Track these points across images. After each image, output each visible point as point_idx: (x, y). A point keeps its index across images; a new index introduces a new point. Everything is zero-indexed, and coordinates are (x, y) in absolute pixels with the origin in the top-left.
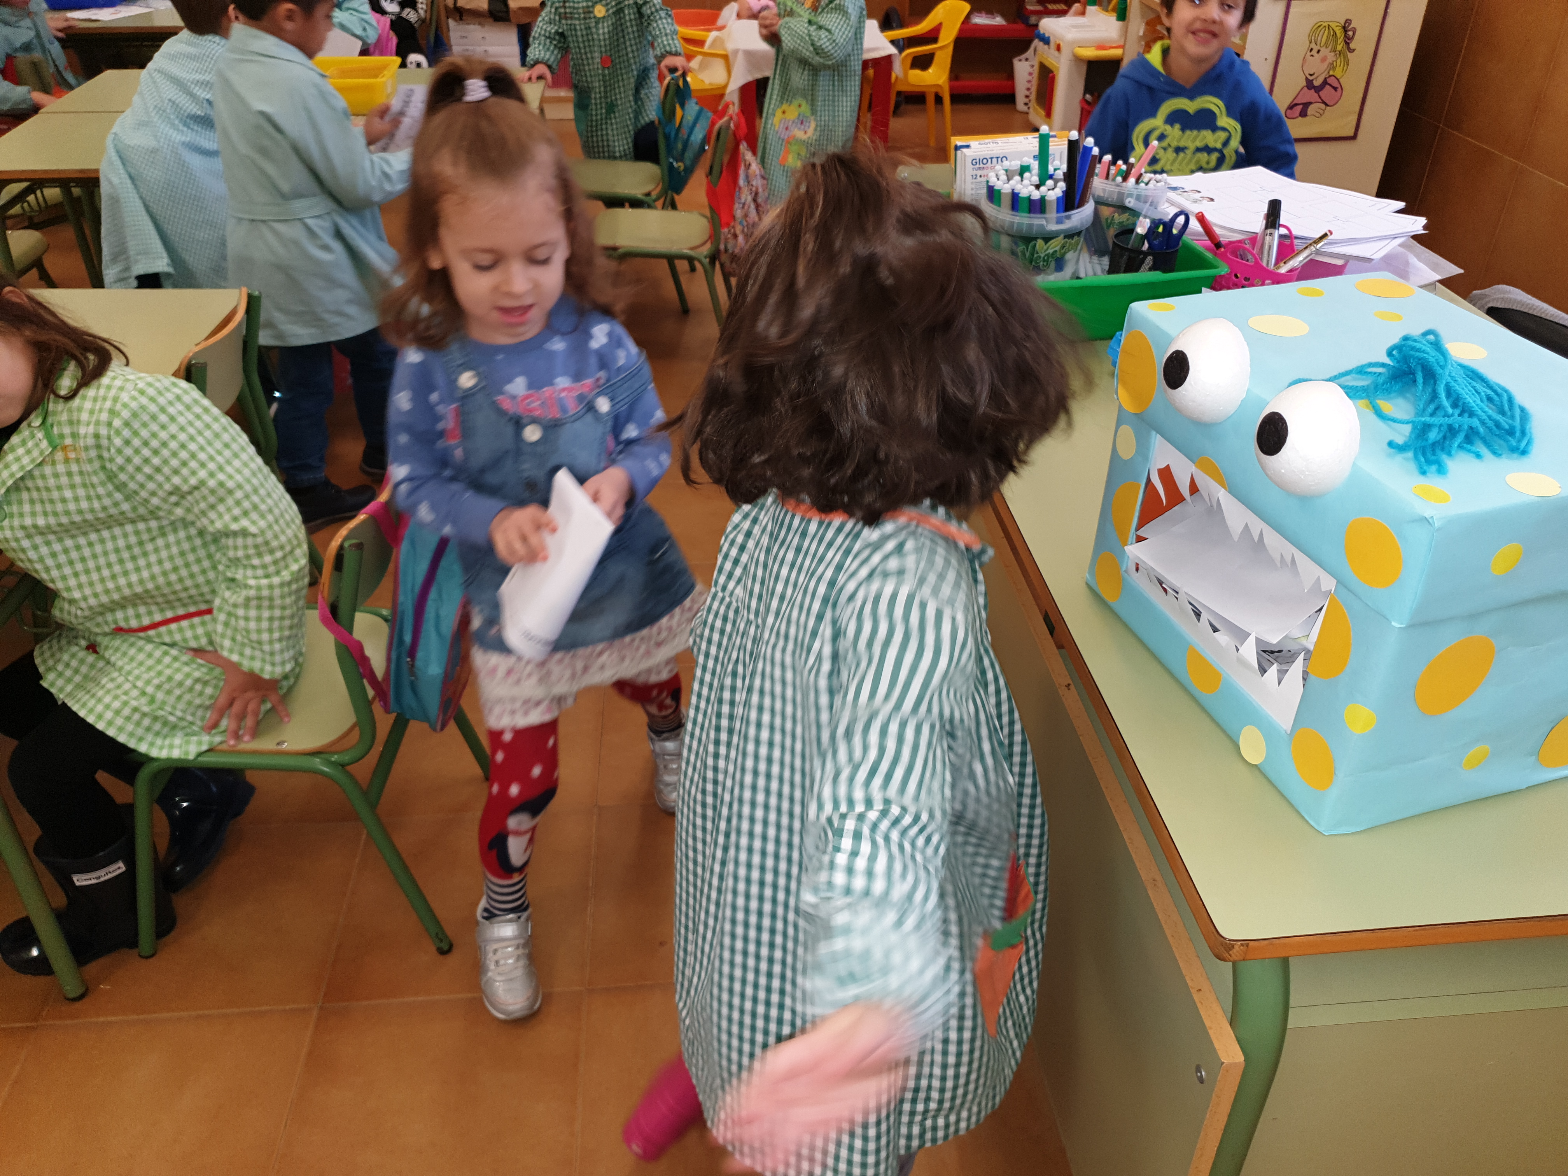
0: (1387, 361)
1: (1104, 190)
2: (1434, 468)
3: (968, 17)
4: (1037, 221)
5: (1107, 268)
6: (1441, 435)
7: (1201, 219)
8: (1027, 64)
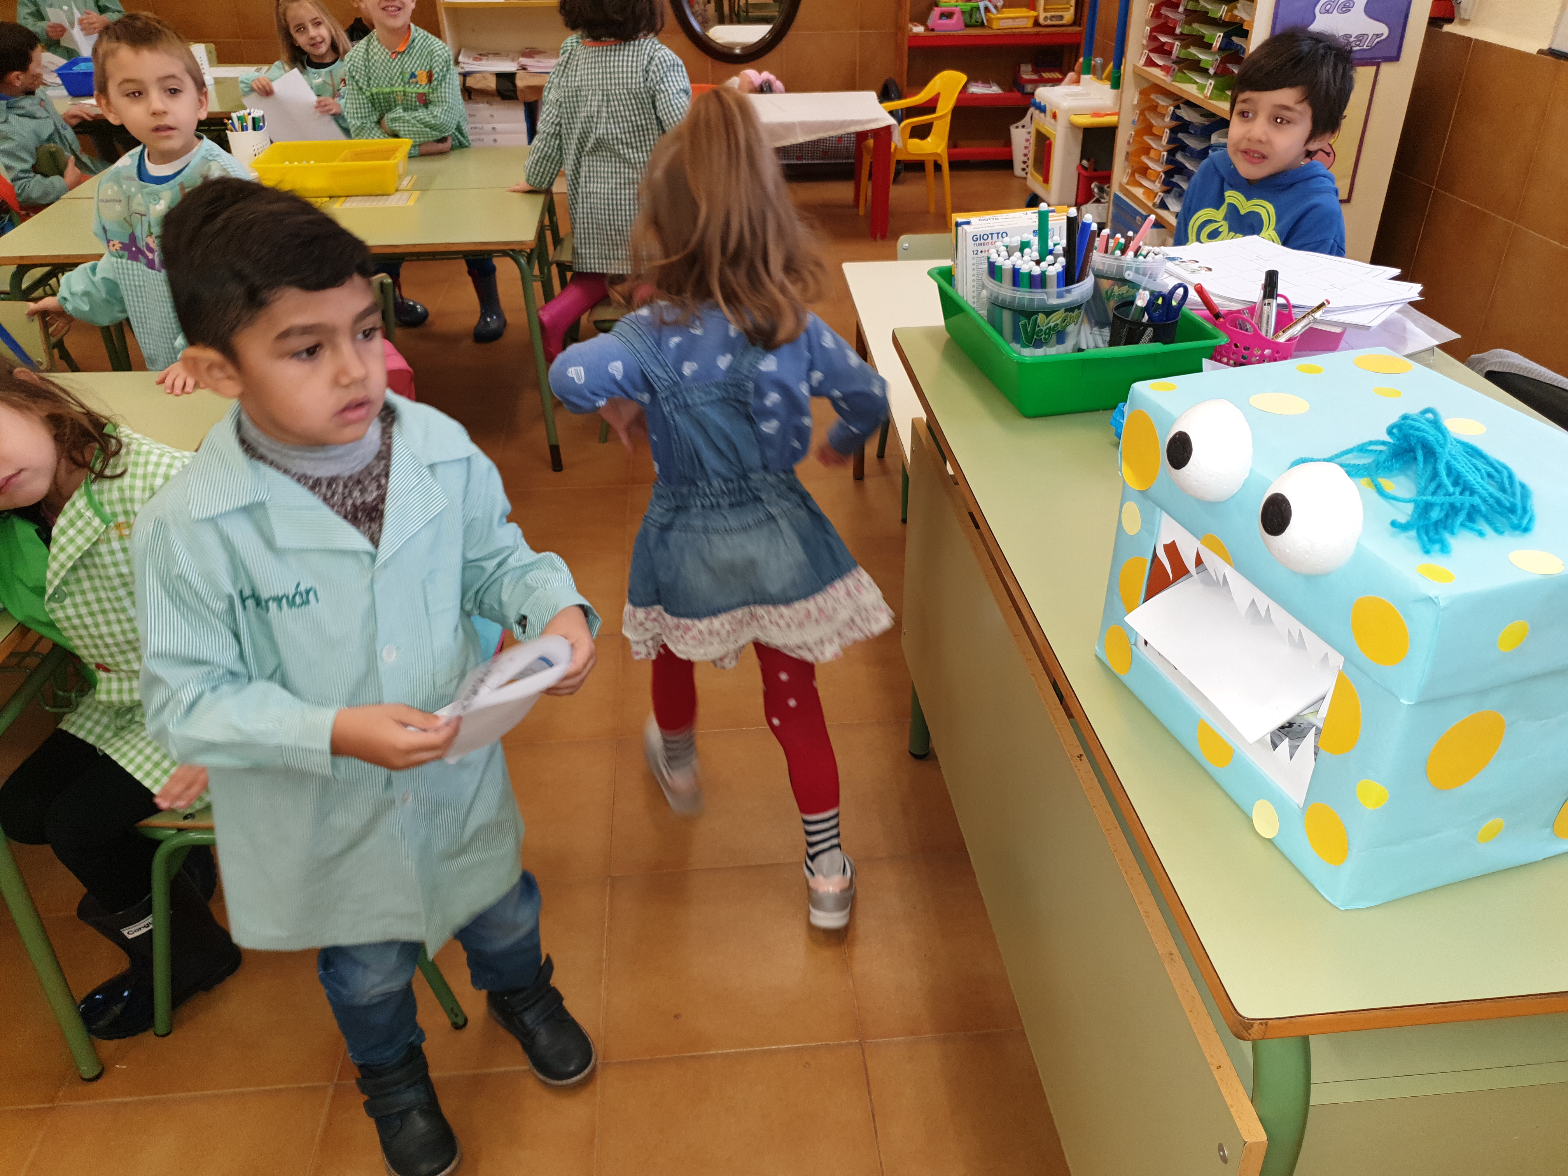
0: (1388, 439)
1: (1104, 264)
2: (1437, 547)
3: (965, 87)
4: (1038, 296)
5: (1108, 339)
6: (1442, 515)
7: (1200, 290)
8: (1024, 131)
